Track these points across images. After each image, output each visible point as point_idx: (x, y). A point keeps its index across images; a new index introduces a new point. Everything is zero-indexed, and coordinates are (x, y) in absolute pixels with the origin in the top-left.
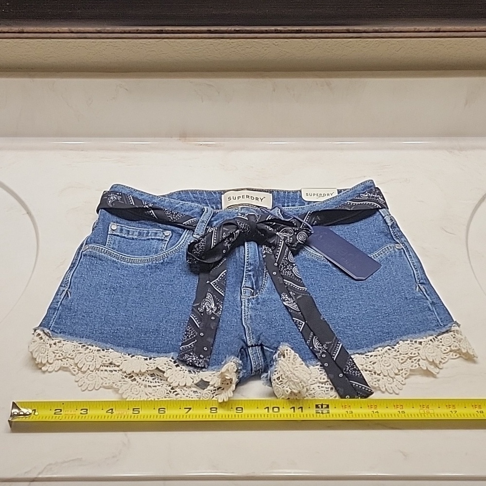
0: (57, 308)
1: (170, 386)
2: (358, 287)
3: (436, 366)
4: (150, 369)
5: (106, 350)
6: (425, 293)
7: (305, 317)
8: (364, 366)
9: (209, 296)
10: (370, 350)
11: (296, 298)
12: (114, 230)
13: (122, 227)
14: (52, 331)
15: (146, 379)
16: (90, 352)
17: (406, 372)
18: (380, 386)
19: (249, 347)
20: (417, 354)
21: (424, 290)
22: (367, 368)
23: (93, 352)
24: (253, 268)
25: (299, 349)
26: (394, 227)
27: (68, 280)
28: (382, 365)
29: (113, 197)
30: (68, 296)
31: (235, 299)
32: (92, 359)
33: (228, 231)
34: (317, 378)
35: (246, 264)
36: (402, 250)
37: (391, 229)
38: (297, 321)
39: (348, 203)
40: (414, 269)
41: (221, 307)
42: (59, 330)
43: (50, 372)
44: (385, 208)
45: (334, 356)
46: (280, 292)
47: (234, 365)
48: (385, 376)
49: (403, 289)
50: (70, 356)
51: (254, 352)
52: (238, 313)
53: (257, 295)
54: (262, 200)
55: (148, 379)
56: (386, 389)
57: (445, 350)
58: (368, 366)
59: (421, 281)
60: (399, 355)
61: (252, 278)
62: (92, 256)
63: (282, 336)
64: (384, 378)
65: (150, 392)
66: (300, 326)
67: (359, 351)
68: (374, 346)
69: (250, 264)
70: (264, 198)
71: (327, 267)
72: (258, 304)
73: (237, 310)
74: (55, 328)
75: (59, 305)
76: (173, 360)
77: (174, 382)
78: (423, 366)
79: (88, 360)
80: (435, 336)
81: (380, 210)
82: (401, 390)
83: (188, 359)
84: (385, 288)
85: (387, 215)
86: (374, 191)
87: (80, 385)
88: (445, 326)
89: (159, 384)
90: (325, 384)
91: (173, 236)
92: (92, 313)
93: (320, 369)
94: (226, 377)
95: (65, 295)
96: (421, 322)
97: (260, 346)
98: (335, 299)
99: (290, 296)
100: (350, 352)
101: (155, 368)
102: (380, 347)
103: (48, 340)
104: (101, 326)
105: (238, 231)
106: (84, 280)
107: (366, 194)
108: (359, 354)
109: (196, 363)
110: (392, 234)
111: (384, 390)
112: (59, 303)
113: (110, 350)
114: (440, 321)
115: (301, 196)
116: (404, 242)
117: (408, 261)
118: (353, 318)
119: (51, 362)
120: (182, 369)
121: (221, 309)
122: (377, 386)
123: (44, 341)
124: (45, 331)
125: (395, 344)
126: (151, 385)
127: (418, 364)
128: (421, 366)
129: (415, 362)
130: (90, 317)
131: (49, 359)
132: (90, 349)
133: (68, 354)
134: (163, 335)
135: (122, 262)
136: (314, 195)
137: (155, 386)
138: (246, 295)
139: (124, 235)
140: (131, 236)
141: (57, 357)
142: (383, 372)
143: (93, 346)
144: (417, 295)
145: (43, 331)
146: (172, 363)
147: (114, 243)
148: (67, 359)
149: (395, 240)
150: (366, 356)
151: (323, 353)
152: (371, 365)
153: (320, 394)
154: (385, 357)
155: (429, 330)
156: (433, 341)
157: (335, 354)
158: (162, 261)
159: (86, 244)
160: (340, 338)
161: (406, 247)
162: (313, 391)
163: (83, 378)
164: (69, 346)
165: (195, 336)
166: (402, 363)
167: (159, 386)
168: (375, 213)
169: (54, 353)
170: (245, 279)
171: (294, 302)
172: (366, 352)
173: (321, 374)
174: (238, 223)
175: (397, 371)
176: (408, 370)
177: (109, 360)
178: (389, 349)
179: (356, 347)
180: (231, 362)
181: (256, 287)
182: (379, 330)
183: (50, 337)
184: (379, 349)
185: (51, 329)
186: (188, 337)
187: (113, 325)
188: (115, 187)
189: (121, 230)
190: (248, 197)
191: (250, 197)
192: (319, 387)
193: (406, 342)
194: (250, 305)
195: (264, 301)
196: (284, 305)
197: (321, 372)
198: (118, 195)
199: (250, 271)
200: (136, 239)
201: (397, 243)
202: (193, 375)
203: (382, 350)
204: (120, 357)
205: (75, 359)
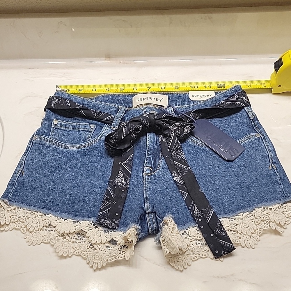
0: (14, 184)
1: (90, 243)
2: (227, 167)
3: (282, 227)
4: (77, 230)
5: (47, 215)
6: (276, 171)
7: (188, 189)
8: (230, 227)
9: (120, 173)
10: (234, 215)
11: (182, 175)
12: (55, 125)
13: (61, 122)
14: (10, 200)
15: (74, 237)
16: (35, 217)
17: (260, 231)
18: (241, 243)
19: (147, 213)
20: (268, 218)
21: (275, 168)
22: (231, 229)
23: (38, 216)
24: (152, 153)
25: (183, 213)
26: (255, 121)
27: (23, 163)
28: (242, 227)
29: (55, 101)
30: (22, 175)
31: (139, 175)
32: (37, 222)
33: (134, 126)
34: (195, 237)
35: (147, 149)
36: (260, 138)
37: (252, 122)
38: (182, 192)
39: (222, 103)
40: (268, 152)
41: (129, 182)
42: (15, 200)
43: (6, 231)
44: (248, 106)
45: (208, 220)
46: (171, 170)
47: (135, 230)
48: (244, 235)
49: (259, 168)
50: (21, 221)
51: (150, 218)
52: (141, 186)
53: (154, 173)
54: (160, 100)
55: (75, 237)
56: (245, 245)
57: (288, 215)
58: (232, 228)
59: (274, 161)
60: (255, 218)
61: (152, 160)
62: (39, 144)
63: (171, 203)
64: (244, 236)
65: (76, 247)
66: (184, 196)
67: (226, 216)
68: (237, 212)
69: (150, 150)
70: (163, 98)
71: (205, 151)
72: (155, 179)
73: (140, 184)
74: (12, 199)
75: (15, 182)
76: (93, 224)
77: (93, 240)
78: (272, 226)
79: (34, 222)
80: (281, 204)
81: (245, 108)
82: (256, 245)
83: (104, 223)
84: (247, 167)
85: (250, 111)
86: (241, 93)
87: (27, 241)
88: (288, 197)
89: (83, 241)
90: (201, 241)
91: (97, 128)
92: (38, 187)
93: (197, 230)
94: (129, 240)
95: (20, 174)
96: (271, 192)
97: (154, 213)
98: (211, 176)
99: (178, 173)
100: (219, 216)
101: (80, 229)
102: (241, 213)
103: (7, 207)
104: (44, 197)
105: (141, 126)
106: (33, 162)
107: (235, 96)
108: (226, 218)
109: (109, 225)
110: (253, 125)
111: (244, 245)
112: (16, 180)
113: (50, 215)
114: (285, 193)
115: (188, 97)
116: (262, 132)
117: (265, 146)
118: (222, 190)
119: (8, 224)
120: (99, 230)
121: (129, 184)
122: (239, 242)
123: (3, 208)
124: (5, 201)
125: (252, 210)
126: (77, 241)
127: (269, 225)
128: (271, 227)
129: (267, 224)
130: (37, 191)
131: (6, 221)
132: (36, 215)
133: (20, 219)
134: (87, 204)
135: (61, 148)
136: (198, 96)
137: (80, 242)
138: (147, 172)
139: (62, 128)
140: (67, 129)
141: (12, 220)
142: (243, 231)
143: (38, 212)
144: (270, 173)
145: (3, 201)
146: (92, 226)
147: (55, 135)
148: (19, 222)
149: (255, 130)
150: (231, 219)
151: (200, 217)
152: (234, 226)
153: (197, 249)
154: (245, 220)
155: (277, 199)
156: (280, 208)
157: (209, 219)
158: (88, 148)
159: (36, 135)
160: (213, 205)
161: (263, 135)
162: (192, 247)
163: (29, 236)
164: (22, 212)
165: (109, 204)
166: (257, 225)
167: (83, 242)
168: (241, 110)
169: (11, 217)
170: (147, 161)
171: (181, 177)
172: (231, 217)
173: (198, 233)
174: (142, 120)
175: (253, 231)
176: (262, 230)
177: (49, 222)
178: (248, 214)
179: (224, 212)
180: (133, 227)
181: (154, 167)
182: (241, 199)
183: (8, 205)
184: (241, 214)
185: (9, 199)
186: (105, 205)
187: (52, 196)
188: (58, 93)
189: (61, 125)
190: (150, 98)
191: (152, 99)
192: (196, 243)
193: (260, 209)
194: (149, 180)
195: (159, 177)
196: (174, 180)
197: (198, 232)
198: (59, 99)
199: (150, 155)
200: (71, 131)
201: (257, 133)
202: (107, 234)
203: (243, 215)
204: (57, 220)
205: (25, 222)
